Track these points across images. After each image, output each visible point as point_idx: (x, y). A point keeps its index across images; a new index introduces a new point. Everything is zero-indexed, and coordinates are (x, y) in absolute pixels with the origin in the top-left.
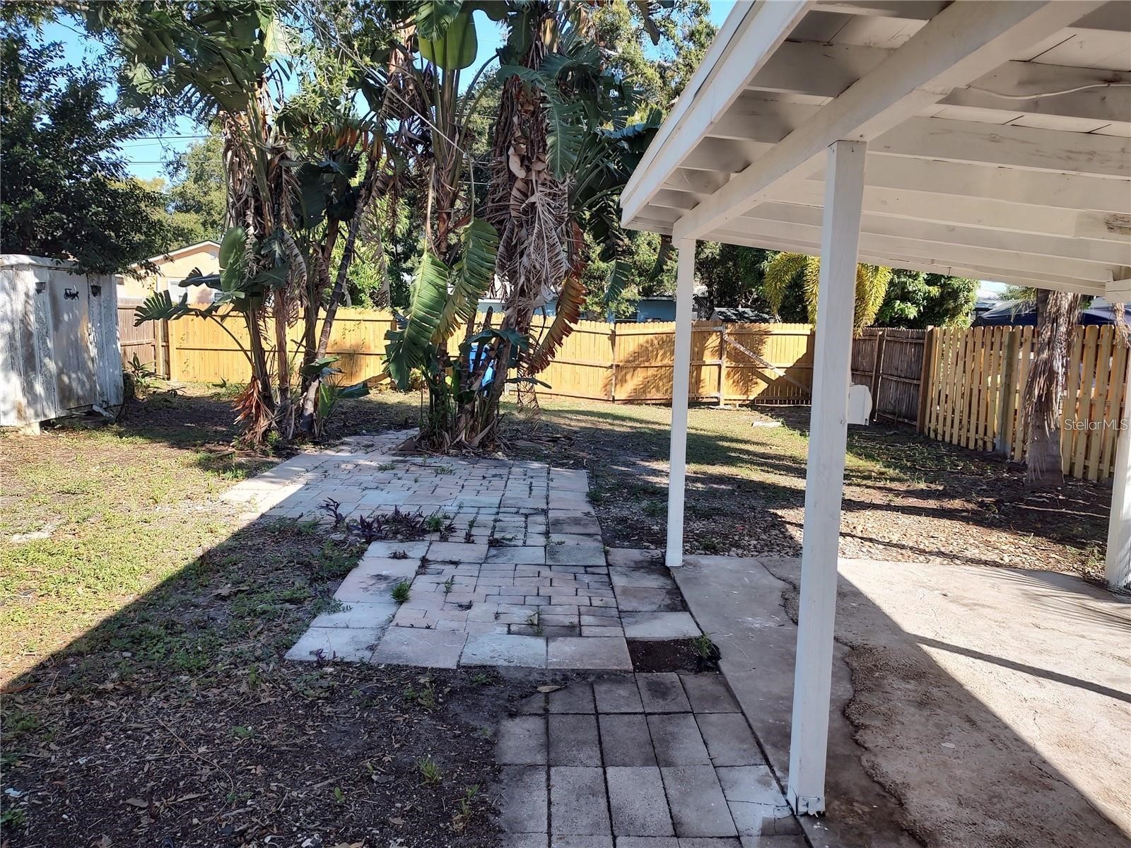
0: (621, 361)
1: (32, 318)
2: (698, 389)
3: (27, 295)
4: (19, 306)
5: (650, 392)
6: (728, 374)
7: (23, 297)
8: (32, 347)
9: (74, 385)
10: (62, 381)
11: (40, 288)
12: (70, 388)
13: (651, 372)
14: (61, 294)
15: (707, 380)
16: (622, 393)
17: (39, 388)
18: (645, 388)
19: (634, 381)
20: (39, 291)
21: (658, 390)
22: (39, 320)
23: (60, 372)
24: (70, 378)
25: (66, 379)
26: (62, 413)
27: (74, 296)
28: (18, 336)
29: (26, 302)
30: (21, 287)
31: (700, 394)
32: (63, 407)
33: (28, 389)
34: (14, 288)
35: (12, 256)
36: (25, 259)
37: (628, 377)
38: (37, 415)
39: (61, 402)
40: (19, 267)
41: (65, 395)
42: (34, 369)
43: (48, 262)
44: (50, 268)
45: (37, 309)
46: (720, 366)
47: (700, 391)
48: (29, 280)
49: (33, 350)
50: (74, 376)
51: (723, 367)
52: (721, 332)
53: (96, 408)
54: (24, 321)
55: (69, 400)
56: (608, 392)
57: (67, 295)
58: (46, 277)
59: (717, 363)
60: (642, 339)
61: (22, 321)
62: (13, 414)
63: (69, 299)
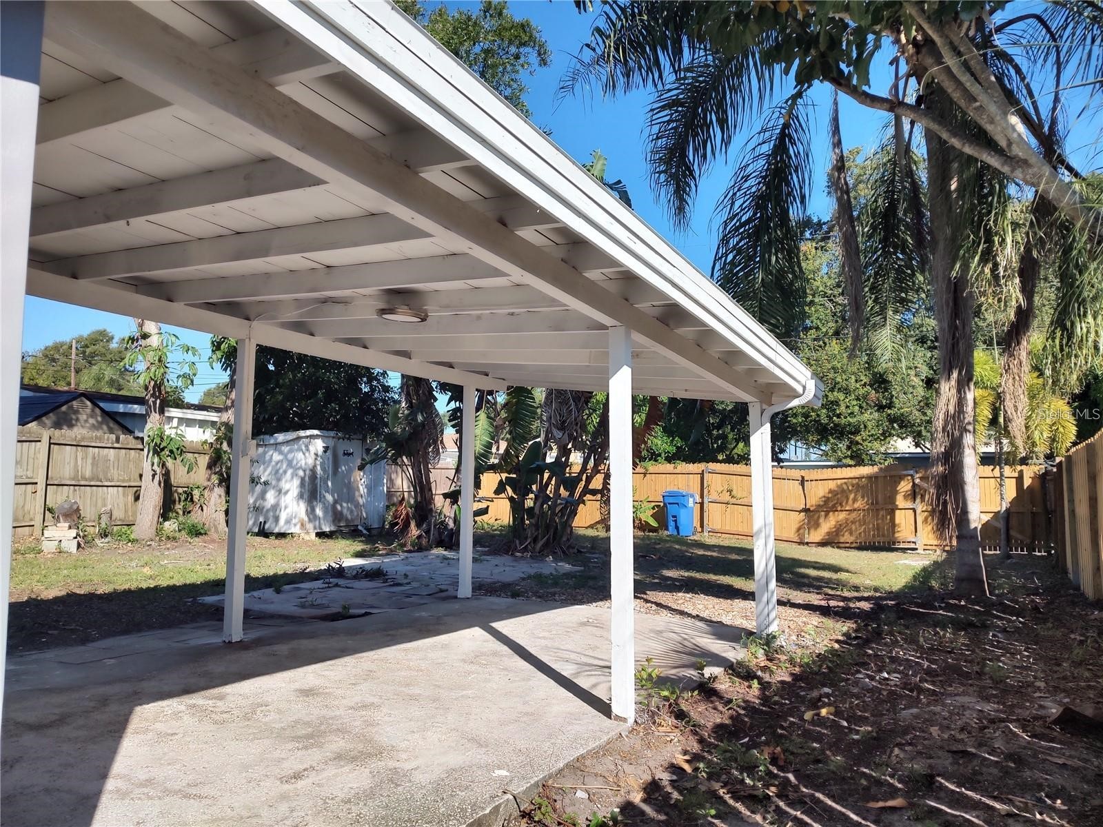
0: (812, 506)
1: (319, 468)
2: (894, 533)
3: (316, 455)
4: (310, 461)
5: (843, 535)
6: (926, 520)
7: (313, 457)
8: (316, 485)
9: (345, 511)
10: (337, 509)
11: (326, 449)
12: (341, 513)
13: (842, 516)
14: (341, 453)
15: (903, 525)
16: (817, 536)
17: (319, 512)
18: (838, 530)
19: (827, 525)
20: (325, 452)
21: (851, 534)
22: (323, 469)
23: (336, 502)
24: (341, 506)
25: (339, 507)
26: (333, 528)
27: (349, 454)
28: (307, 479)
29: (316, 459)
30: (312, 448)
31: (896, 538)
32: (335, 525)
33: (311, 512)
34: (308, 450)
35: (308, 431)
36: (316, 432)
37: (821, 520)
38: (315, 528)
39: (334, 521)
40: (311, 437)
41: (337, 516)
42: (316, 499)
43: (332, 434)
44: (333, 437)
45: (322, 464)
46: (914, 510)
47: (897, 535)
48: (319, 445)
49: (316, 487)
50: (345, 505)
51: (918, 512)
52: (912, 476)
53: (360, 528)
54: (313, 470)
55: (340, 521)
56: (801, 536)
57: (345, 454)
58: (331, 443)
59: (911, 507)
60: (832, 485)
61: (311, 470)
62: (298, 526)
63: (346, 457)
